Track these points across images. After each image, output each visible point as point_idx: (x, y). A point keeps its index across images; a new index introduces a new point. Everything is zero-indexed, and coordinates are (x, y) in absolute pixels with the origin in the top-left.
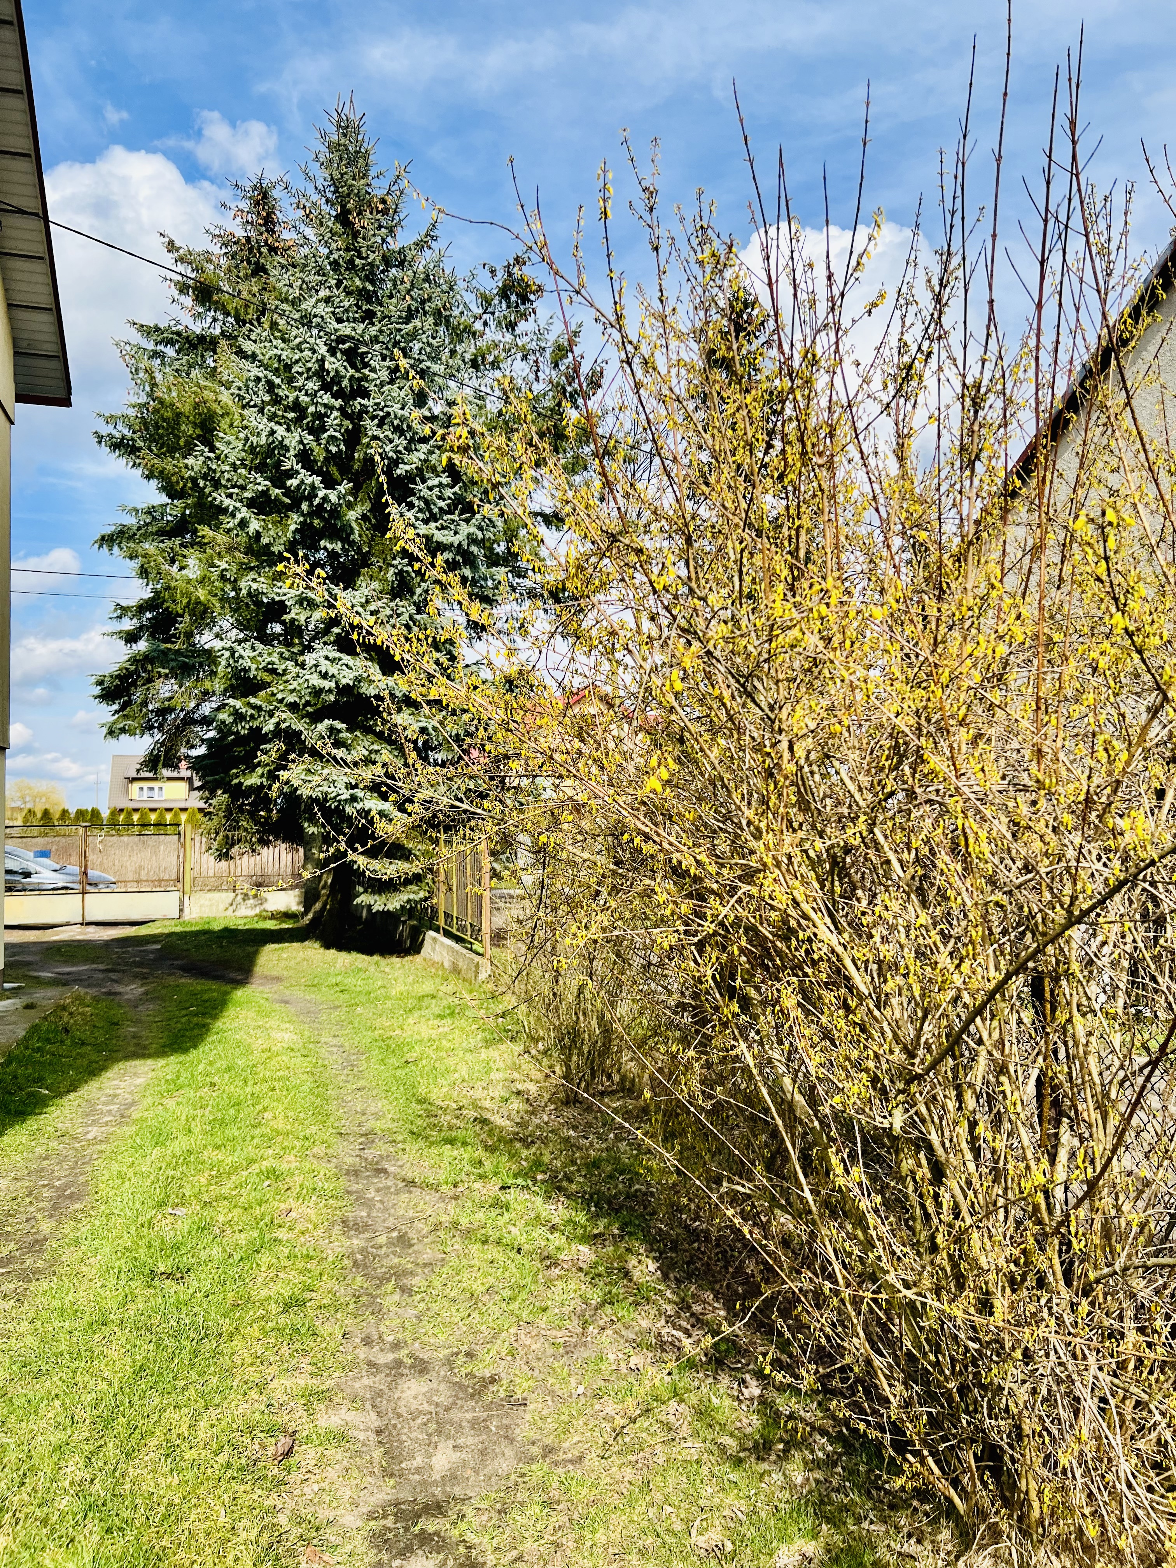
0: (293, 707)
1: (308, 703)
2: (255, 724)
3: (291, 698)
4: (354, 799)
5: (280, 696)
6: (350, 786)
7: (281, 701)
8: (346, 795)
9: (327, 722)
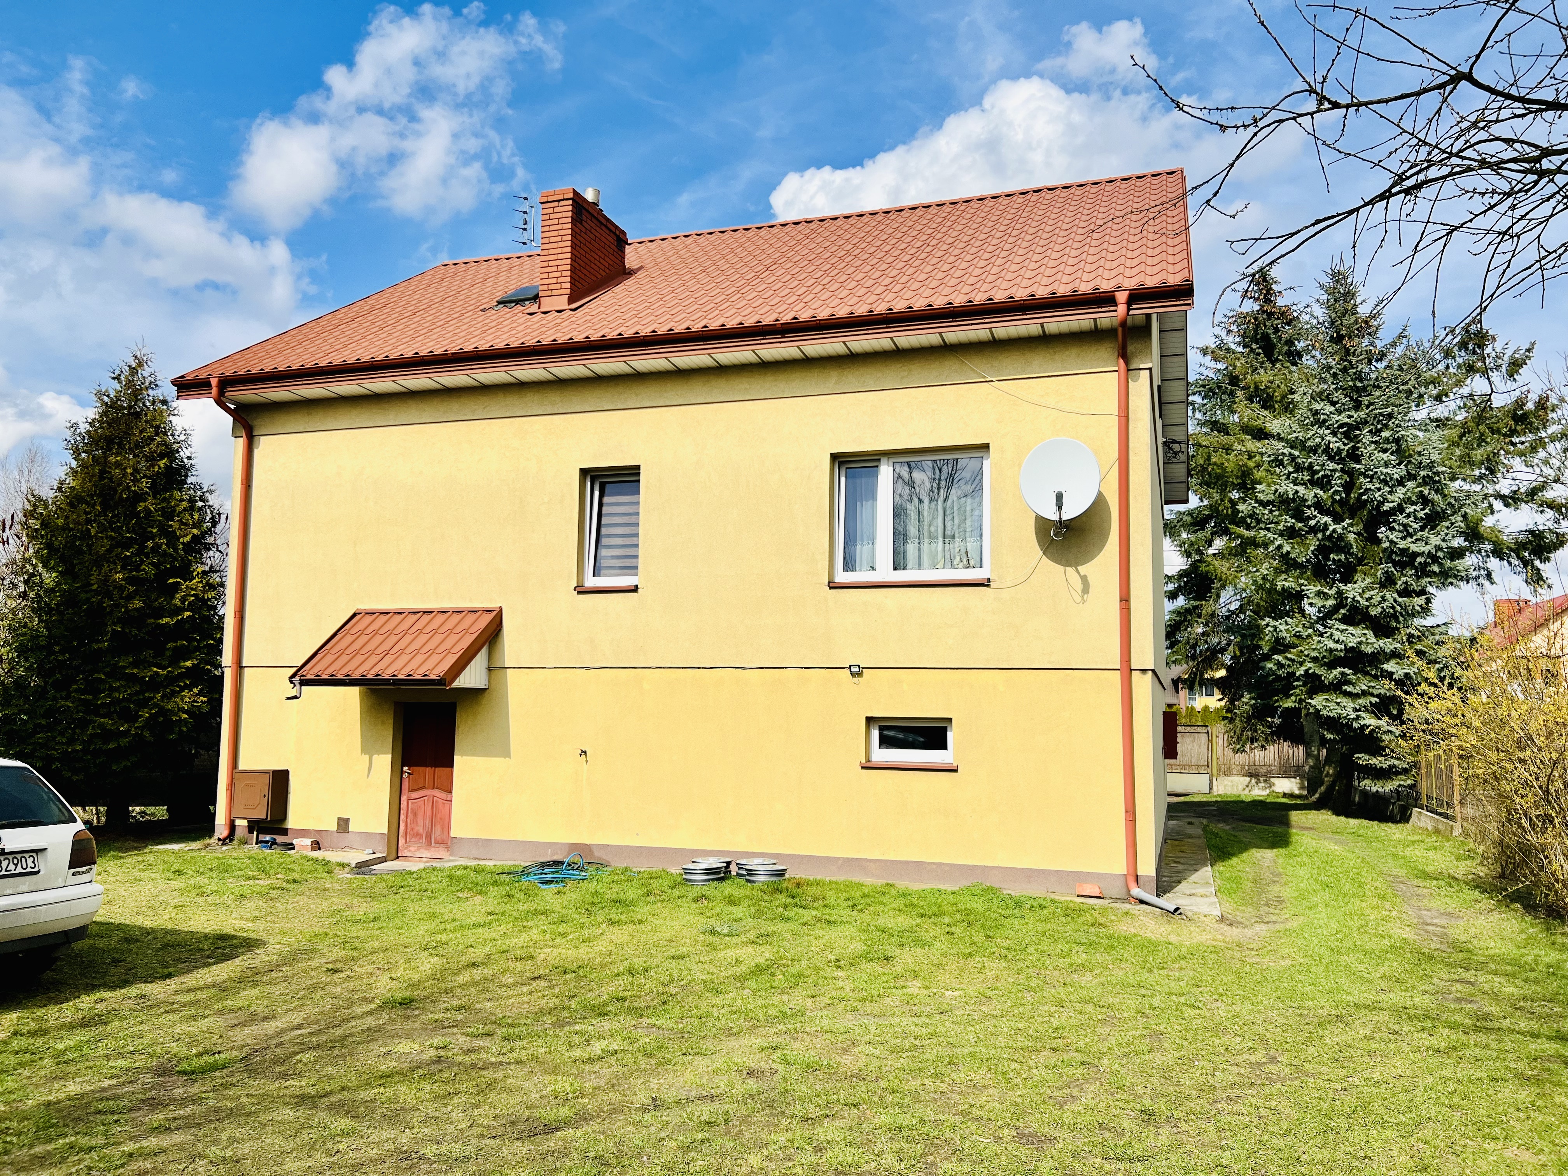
0: (1315, 660)
1: (1324, 657)
2: (1290, 670)
3: (1314, 654)
4: (1358, 717)
5: (1306, 653)
6: (1355, 710)
7: (1307, 656)
8: (1353, 716)
9: (1339, 669)
